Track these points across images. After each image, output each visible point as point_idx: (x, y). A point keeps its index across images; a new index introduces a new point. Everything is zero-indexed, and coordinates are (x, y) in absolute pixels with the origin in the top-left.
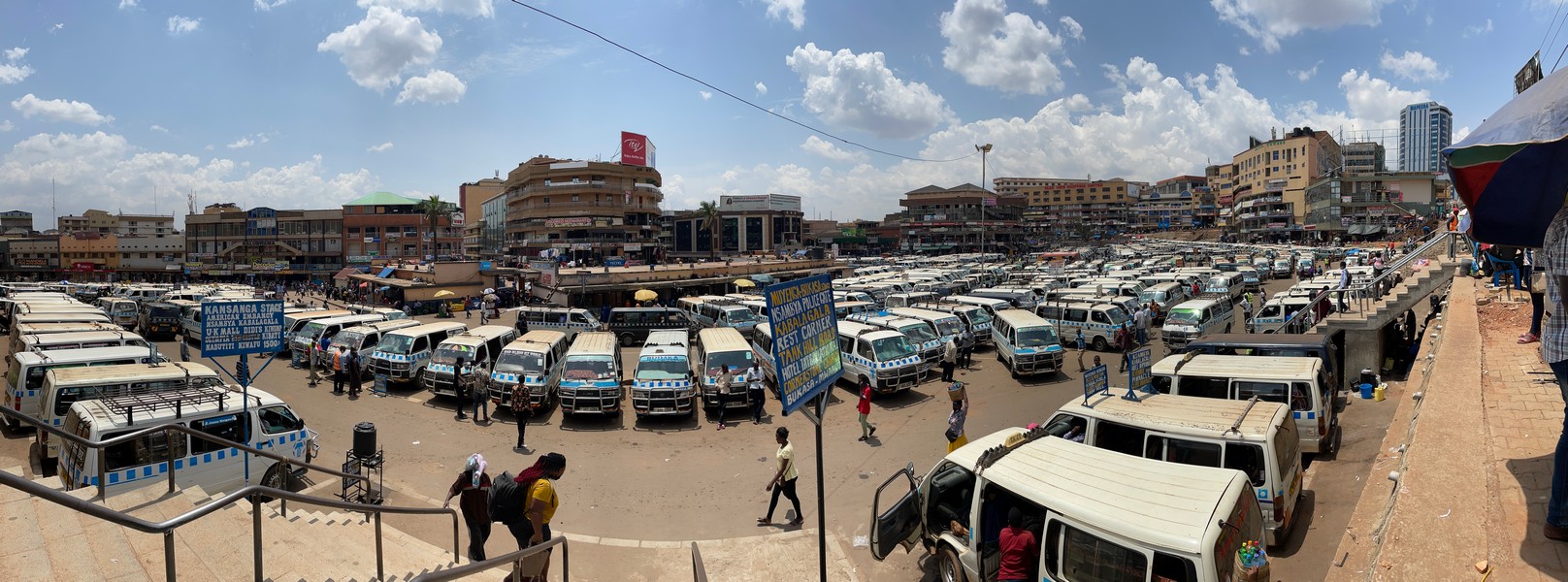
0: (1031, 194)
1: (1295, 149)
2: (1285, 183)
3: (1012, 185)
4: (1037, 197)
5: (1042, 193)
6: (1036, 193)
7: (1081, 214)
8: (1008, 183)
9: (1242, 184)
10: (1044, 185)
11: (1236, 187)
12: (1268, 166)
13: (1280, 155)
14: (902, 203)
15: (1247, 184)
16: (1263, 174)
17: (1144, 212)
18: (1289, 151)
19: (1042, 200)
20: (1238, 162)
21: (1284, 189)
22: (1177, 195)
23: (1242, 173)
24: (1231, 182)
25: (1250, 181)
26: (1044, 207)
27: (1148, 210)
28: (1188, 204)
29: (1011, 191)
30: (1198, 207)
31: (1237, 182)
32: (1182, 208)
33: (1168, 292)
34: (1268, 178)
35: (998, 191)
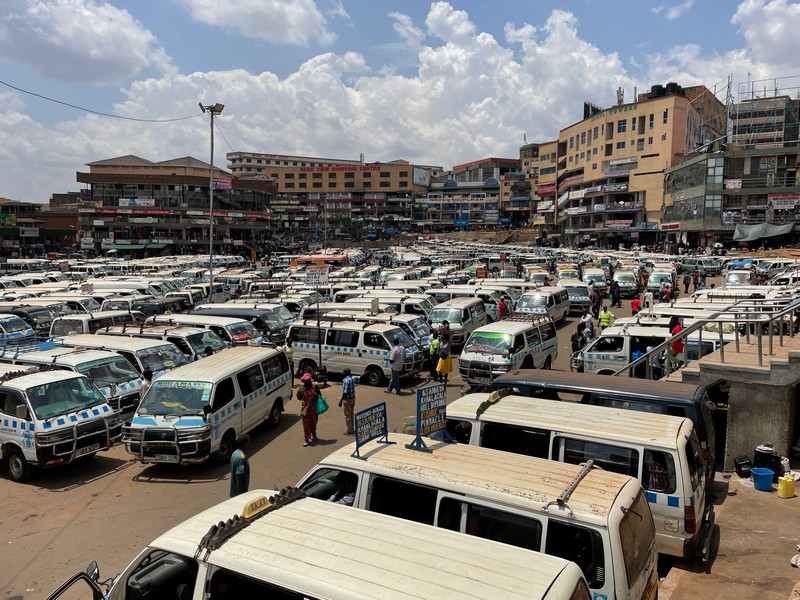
0: (282, 176)
1: (652, 117)
2: (634, 165)
3: (254, 163)
4: (290, 181)
5: (297, 176)
6: (289, 176)
7: (350, 205)
8: (249, 160)
9: (570, 167)
10: (299, 165)
11: (561, 172)
12: (609, 142)
13: (629, 126)
14: (81, 177)
15: (578, 167)
16: (602, 153)
17: (436, 205)
18: (642, 119)
19: (297, 185)
20: (566, 137)
21: (633, 172)
22: (480, 183)
23: (571, 152)
24: (555, 165)
25: (582, 163)
26: (300, 194)
27: (441, 202)
28: (494, 195)
29: (253, 172)
30: (507, 199)
31: (563, 165)
32: (485, 200)
33: (466, 311)
34: (608, 158)
35: (234, 169)
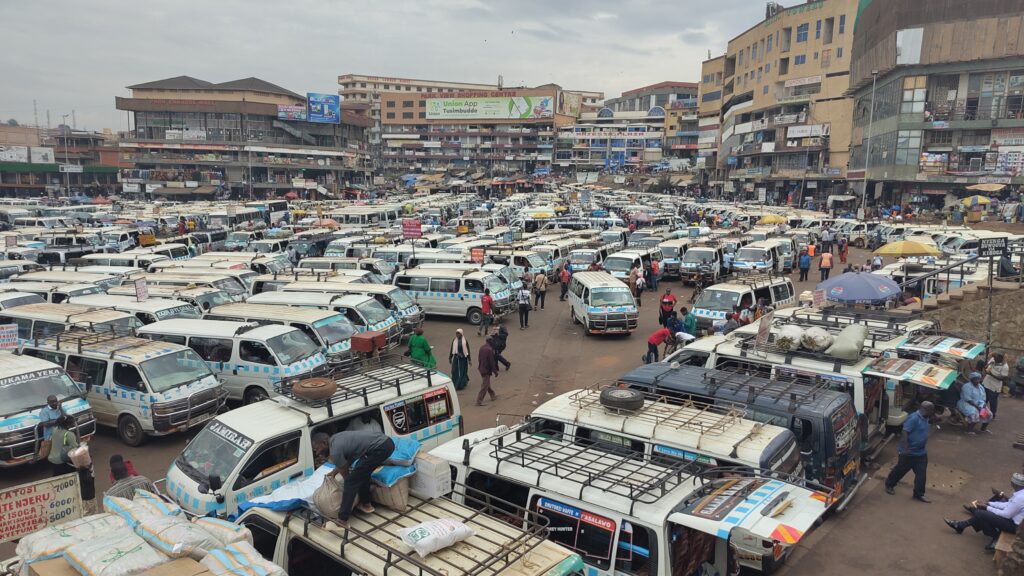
0: (399, 104)
1: (843, 18)
2: (815, 88)
3: (369, 88)
4: (408, 110)
5: (416, 104)
6: (408, 104)
7: (479, 141)
8: (363, 85)
9: (738, 91)
10: (424, 91)
11: (727, 98)
12: (784, 56)
13: (811, 32)
14: (122, 104)
15: (747, 90)
16: (774, 70)
17: (583, 141)
18: (830, 21)
19: (416, 115)
20: (736, 51)
21: (814, 97)
22: (644, 115)
23: (739, 71)
24: (720, 88)
25: (752, 86)
26: (419, 127)
27: (591, 137)
28: (657, 129)
29: (358, 97)
30: (672, 133)
31: (730, 88)
32: (647, 135)
34: (782, 78)
35: (346, 96)
